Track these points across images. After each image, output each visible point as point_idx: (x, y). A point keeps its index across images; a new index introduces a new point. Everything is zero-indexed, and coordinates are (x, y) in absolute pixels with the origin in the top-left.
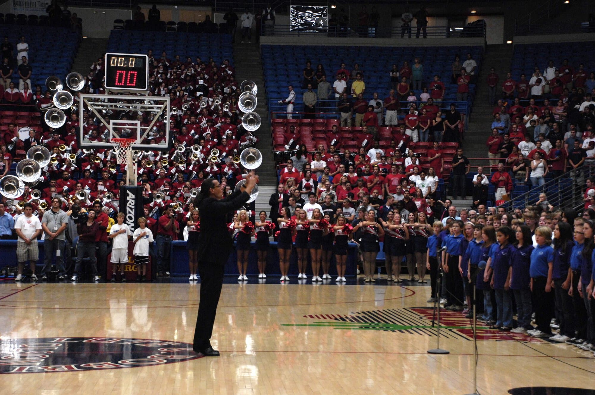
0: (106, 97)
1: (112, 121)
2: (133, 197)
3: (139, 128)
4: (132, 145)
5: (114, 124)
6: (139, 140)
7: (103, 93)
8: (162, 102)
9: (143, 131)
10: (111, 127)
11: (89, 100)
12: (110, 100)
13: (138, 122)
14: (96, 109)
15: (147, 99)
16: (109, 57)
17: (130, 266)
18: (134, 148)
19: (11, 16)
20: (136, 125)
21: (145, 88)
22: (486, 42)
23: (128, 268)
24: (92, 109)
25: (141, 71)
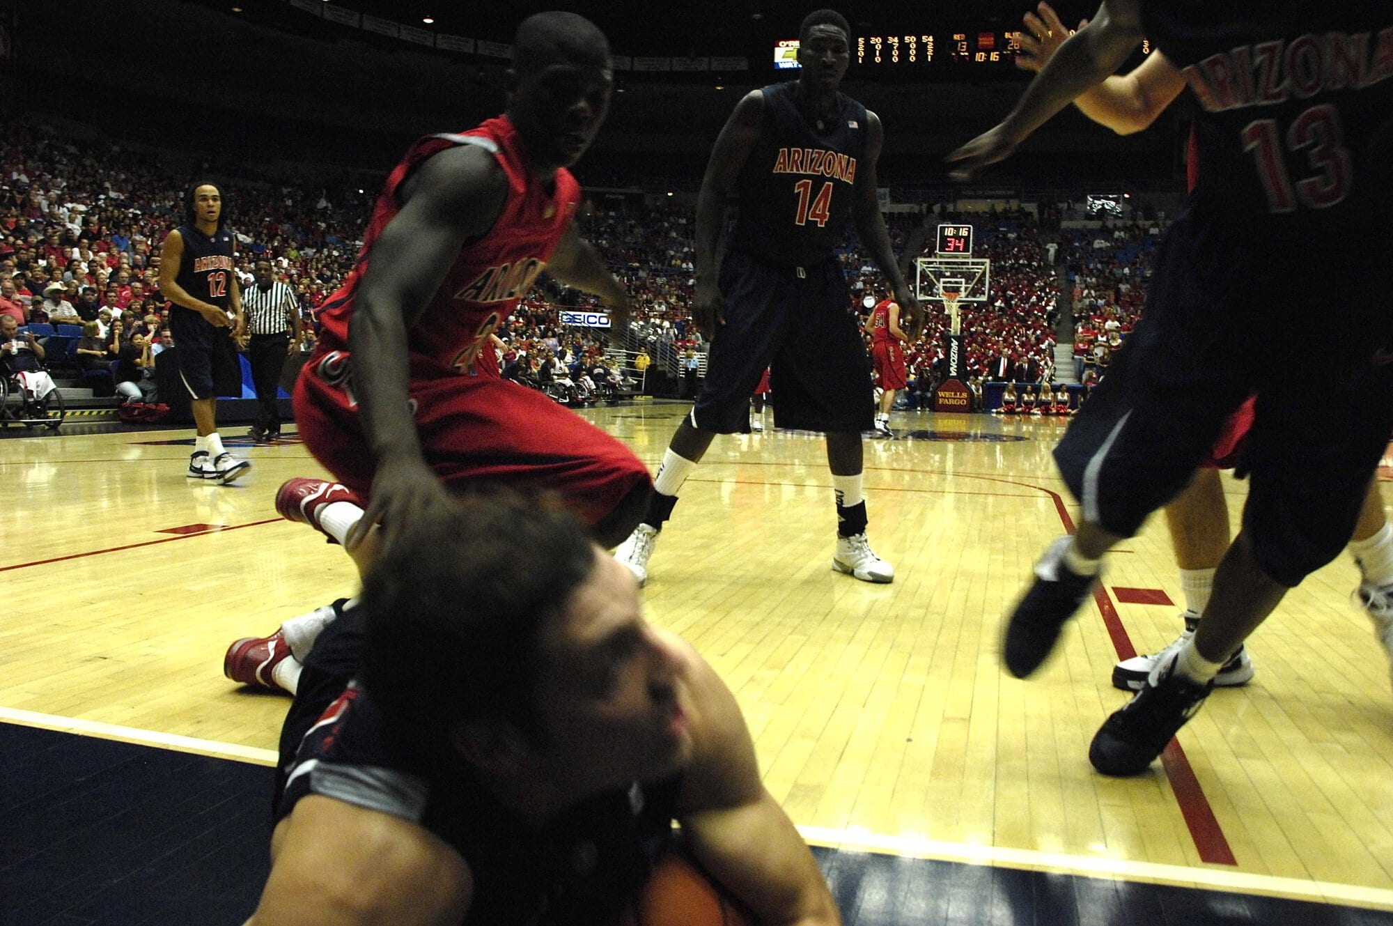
0: (938, 260)
1: (942, 280)
2: (957, 343)
3: (964, 285)
4: (958, 299)
5: (944, 283)
6: (963, 294)
7: (936, 257)
8: (983, 264)
9: (966, 289)
10: (941, 285)
11: (925, 263)
12: (941, 263)
13: (963, 280)
14: (930, 271)
15: (970, 260)
16: (943, 229)
18: (959, 301)
20: (961, 283)
21: (968, 251)
23: (951, 402)
24: (927, 270)
25: (967, 239)
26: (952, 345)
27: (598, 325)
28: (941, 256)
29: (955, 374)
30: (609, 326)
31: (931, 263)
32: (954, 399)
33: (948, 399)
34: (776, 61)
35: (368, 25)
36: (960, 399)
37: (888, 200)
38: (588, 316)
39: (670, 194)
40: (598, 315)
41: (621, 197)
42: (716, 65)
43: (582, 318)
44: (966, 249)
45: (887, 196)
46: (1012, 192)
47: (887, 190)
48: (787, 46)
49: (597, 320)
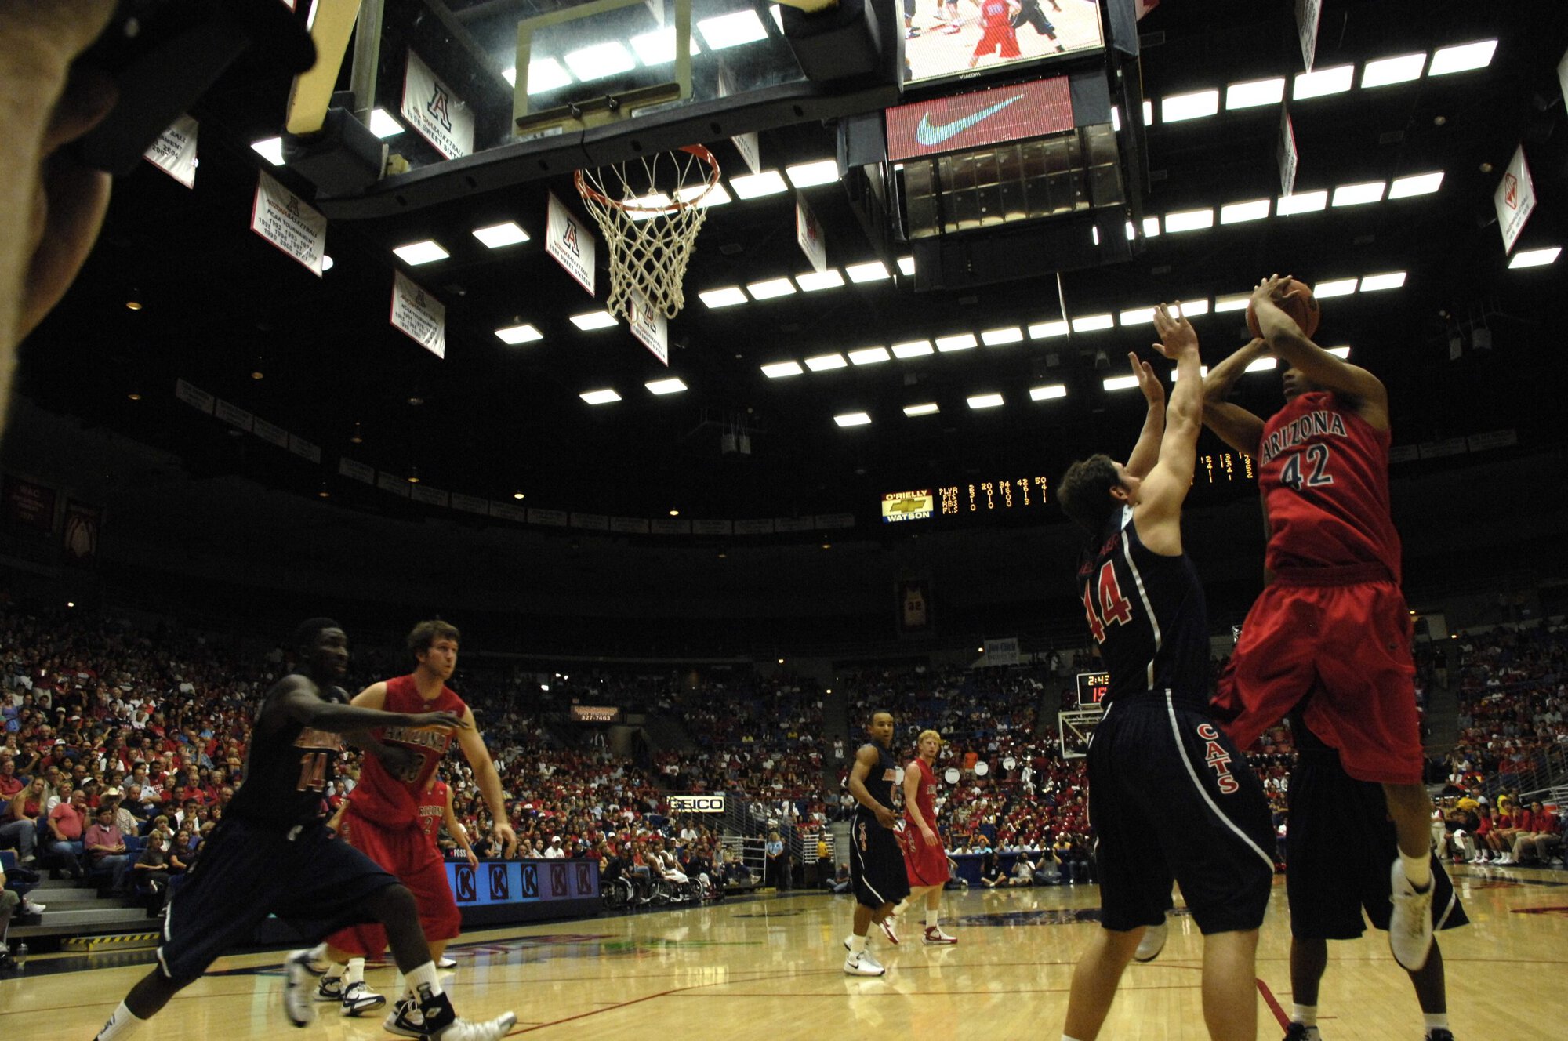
0: (1081, 713)
7: (1078, 710)
11: (1066, 717)
12: (1084, 715)
14: (1074, 726)
16: (1082, 679)
19: (987, 669)
22: (1430, 638)
24: (1071, 725)
27: (710, 810)
28: (1084, 709)
30: (722, 810)
31: (1074, 716)
34: (884, 514)
35: (457, 503)
37: (1017, 649)
38: (699, 801)
39: (781, 661)
40: (709, 798)
41: (729, 668)
42: (821, 524)
43: (692, 803)
45: (1016, 646)
47: (1015, 640)
48: (895, 498)
49: (709, 804)
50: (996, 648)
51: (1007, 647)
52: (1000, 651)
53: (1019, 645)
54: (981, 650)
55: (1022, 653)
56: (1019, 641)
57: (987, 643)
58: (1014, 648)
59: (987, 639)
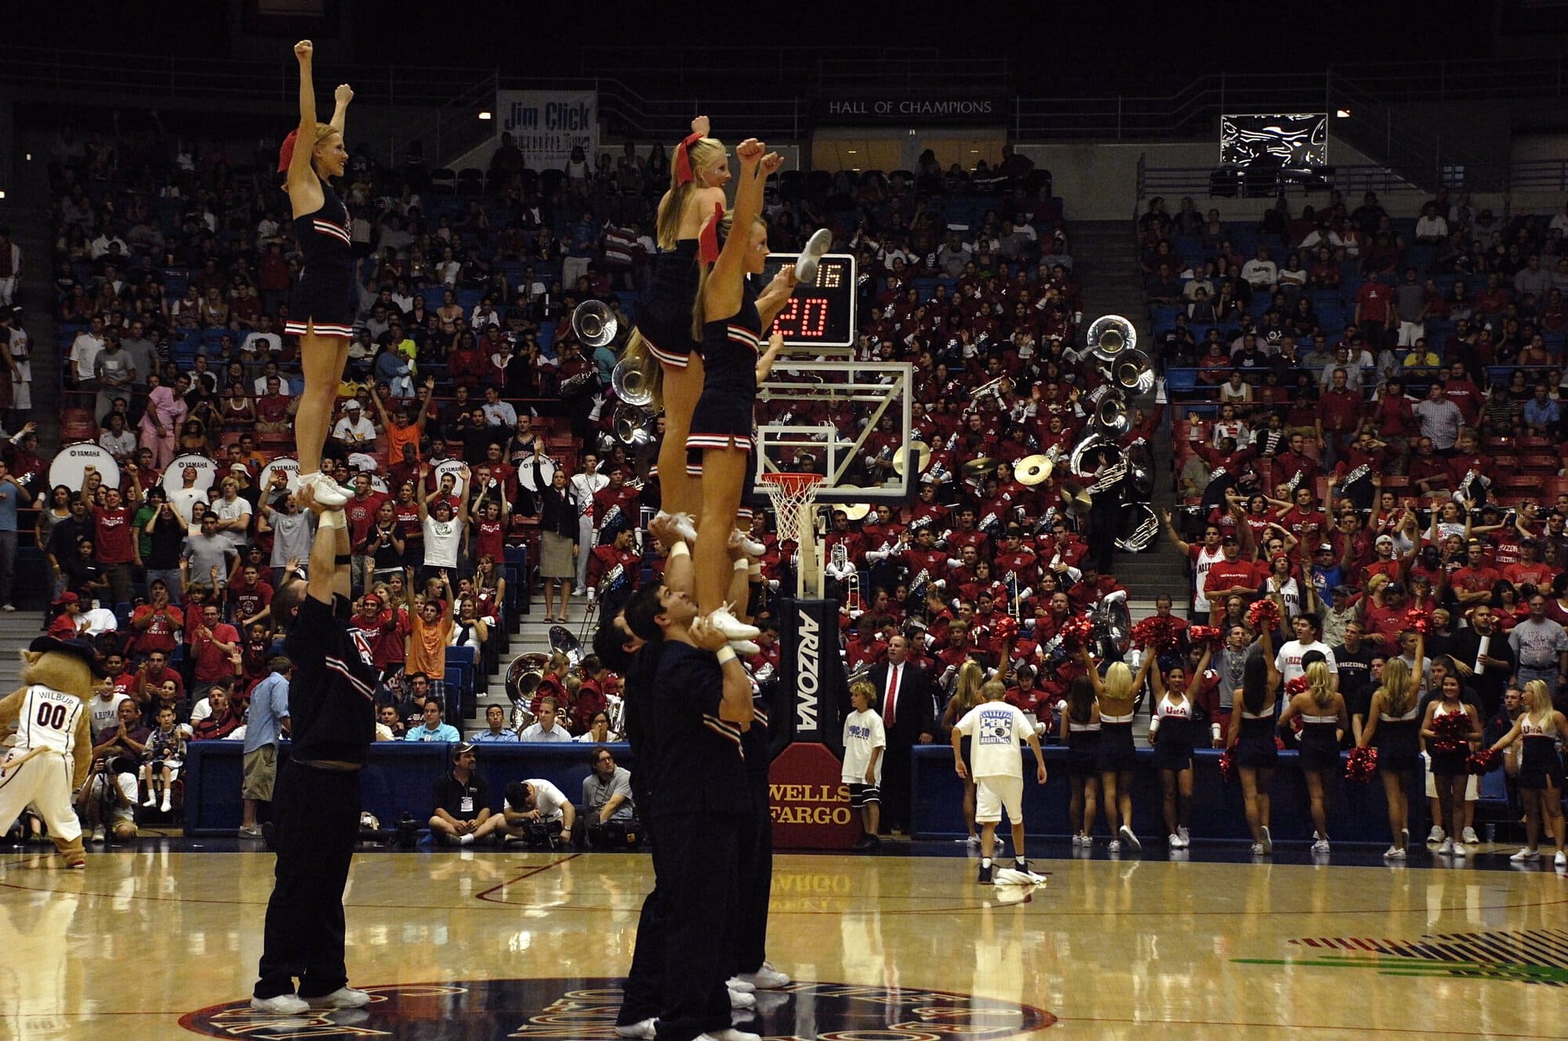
1: (762, 430)
2: (816, 627)
3: (832, 445)
4: (814, 490)
5: (769, 436)
6: (831, 477)
8: (891, 377)
9: (842, 454)
13: (830, 431)
15: (852, 367)
17: (809, 810)
18: (820, 499)
19: (499, 174)
20: (825, 437)
21: (847, 340)
23: (804, 816)
25: (838, 297)
26: (802, 631)
29: (813, 726)
32: (813, 806)
33: (792, 805)
36: (833, 806)
37: (594, 130)
44: (839, 331)
45: (592, 117)
46: (985, 107)
47: (589, 98)
50: (528, 116)
51: (564, 117)
52: (542, 129)
53: (601, 114)
54: (485, 116)
55: (602, 143)
56: (601, 102)
57: (506, 98)
58: (584, 124)
59: (514, 86)
